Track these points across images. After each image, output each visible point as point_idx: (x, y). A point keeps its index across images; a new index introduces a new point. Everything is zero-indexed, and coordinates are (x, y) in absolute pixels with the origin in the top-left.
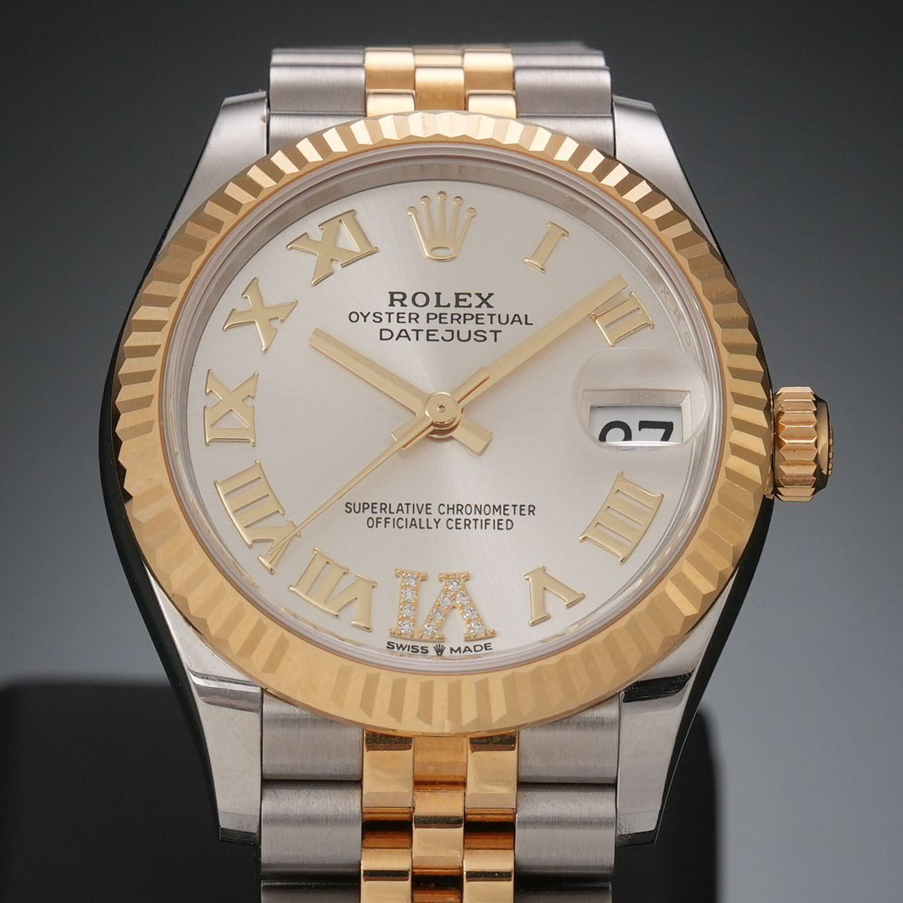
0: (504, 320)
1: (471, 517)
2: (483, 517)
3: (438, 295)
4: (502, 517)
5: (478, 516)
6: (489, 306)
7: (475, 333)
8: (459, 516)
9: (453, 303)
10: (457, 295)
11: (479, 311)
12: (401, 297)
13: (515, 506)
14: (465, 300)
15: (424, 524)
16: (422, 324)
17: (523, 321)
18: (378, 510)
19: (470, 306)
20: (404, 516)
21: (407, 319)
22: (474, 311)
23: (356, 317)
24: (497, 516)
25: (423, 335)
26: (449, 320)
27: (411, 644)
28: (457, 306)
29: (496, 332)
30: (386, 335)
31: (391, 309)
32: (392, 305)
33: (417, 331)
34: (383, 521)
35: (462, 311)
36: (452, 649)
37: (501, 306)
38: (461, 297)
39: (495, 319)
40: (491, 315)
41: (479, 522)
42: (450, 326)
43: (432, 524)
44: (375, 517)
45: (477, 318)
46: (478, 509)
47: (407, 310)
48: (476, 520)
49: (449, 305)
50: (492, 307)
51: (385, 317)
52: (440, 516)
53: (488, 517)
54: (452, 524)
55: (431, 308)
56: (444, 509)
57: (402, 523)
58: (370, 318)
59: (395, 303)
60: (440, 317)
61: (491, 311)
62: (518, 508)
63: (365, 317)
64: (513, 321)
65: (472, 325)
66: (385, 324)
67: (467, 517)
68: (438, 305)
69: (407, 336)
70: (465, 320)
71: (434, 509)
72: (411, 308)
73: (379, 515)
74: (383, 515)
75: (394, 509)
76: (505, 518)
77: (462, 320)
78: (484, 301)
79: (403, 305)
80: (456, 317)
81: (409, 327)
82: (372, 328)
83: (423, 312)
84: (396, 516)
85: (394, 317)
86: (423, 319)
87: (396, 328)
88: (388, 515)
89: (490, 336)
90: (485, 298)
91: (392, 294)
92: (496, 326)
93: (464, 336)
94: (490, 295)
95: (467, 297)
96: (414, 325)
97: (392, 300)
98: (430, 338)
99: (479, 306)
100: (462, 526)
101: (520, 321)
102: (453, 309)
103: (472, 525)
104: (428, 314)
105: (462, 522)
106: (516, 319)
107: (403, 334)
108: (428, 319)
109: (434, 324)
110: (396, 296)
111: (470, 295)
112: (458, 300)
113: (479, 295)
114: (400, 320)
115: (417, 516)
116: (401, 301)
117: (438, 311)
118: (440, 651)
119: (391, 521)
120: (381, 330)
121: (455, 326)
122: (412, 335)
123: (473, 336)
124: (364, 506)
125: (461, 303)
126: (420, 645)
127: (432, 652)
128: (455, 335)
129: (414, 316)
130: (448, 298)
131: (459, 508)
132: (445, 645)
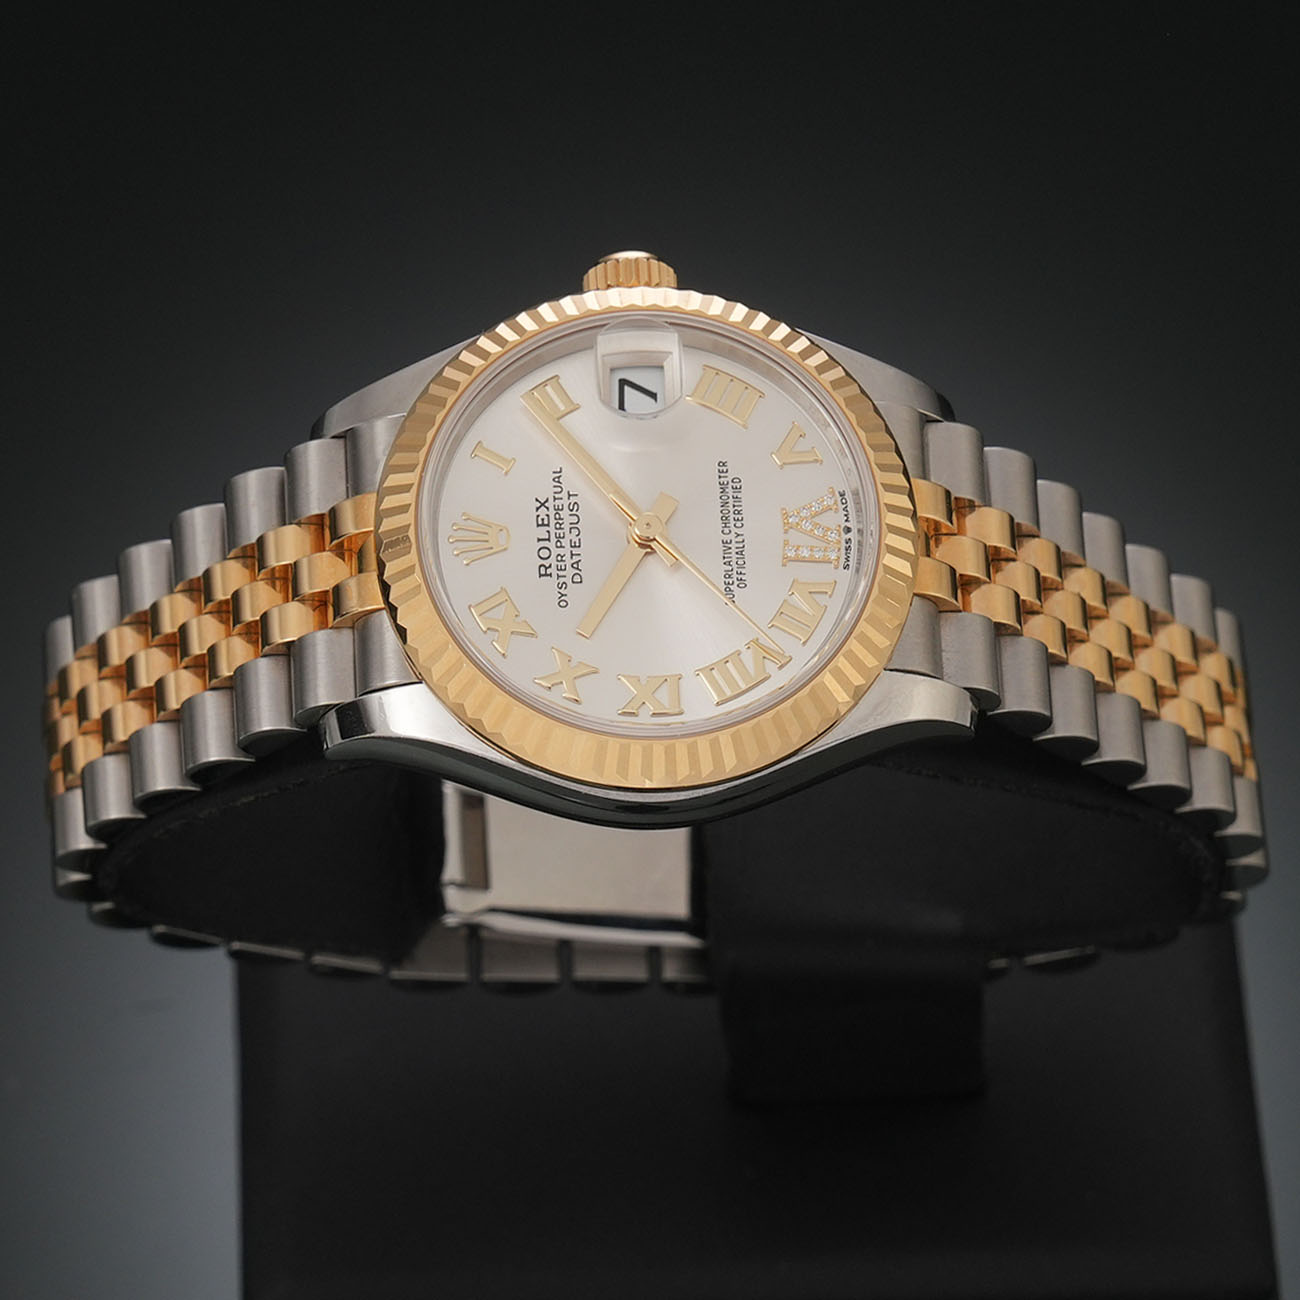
0: (560, 490)
1: (732, 509)
2: (731, 500)
3: (539, 540)
4: (730, 486)
5: (731, 505)
6: (547, 501)
7: (572, 510)
8: (731, 518)
9: (547, 528)
10: (538, 525)
11: (551, 509)
12: (542, 569)
13: (720, 477)
14: (543, 520)
15: (741, 545)
16: (566, 551)
17: (558, 475)
18: (730, 580)
19: (548, 515)
20: (735, 560)
21: (563, 563)
22: (552, 512)
23: (562, 602)
24: (729, 490)
25: (575, 551)
26: (561, 531)
27: (843, 551)
28: (548, 525)
29: (570, 495)
30: (578, 579)
31: (555, 576)
32: (550, 575)
33: (572, 555)
34: (740, 576)
35: (553, 522)
36: (846, 521)
37: (546, 491)
38: (540, 523)
39: (557, 496)
40: (555, 499)
41: (736, 504)
42: (567, 530)
43: (740, 539)
44: (736, 583)
45: (558, 510)
46: (724, 504)
47: (554, 564)
48: (734, 506)
49: (548, 532)
50: (548, 498)
51: (562, 580)
52: (733, 533)
53: (731, 497)
54: (739, 524)
55: (551, 545)
56: (726, 530)
57: (741, 562)
58: (563, 591)
59: (548, 573)
60: (559, 538)
61: (551, 500)
62: (722, 475)
63: (563, 595)
64: (559, 482)
65: (565, 514)
66: (568, 580)
67: (732, 512)
68: (549, 540)
69: (577, 562)
70: (560, 519)
71: (727, 538)
72: (552, 560)
73: (735, 579)
74: (735, 576)
75: (729, 568)
76: (731, 484)
77: (561, 522)
78: (543, 505)
79: (550, 567)
80: (558, 526)
81: (568, 561)
82: (572, 590)
83: (555, 551)
84: (735, 566)
85: (561, 573)
86: (561, 551)
87: (570, 572)
88: (734, 572)
89: (573, 499)
90: (540, 505)
91: (541, 575)
92: (564, 495)
93: (575, 520)
94: (537, 500)
95: (540, 519)
96: (567, 557)
97: (546, 575)
98: (577, 545)
99: (547, 508)
100: (740, 516)
101: (559, 477)
102: (552, 528)
103: (739, 508)
104: (557, 547)
105: (736, 516)
106: (557, 480)
107: (576, 565)
108: (561, 547)
109: (565, 542)
110: (543, 572)
111: (538, 516)
112: (543, 525)
113: (538, 509)
114: (563, 568)
115: (734, 550)
116: (546, 568)
117: (553, 539)
118: (848, 530)
119: (739, 570)
120: (573, 582)
121: (566, 527)
122: (575, 559)
123: (574, 512)
124: (728, 590)
125: (546, 522)
126: (844, 545)
127: (849, 536)
128: (574, 526)
129: (559, 558)
130: (542, 533)
131: (725, 519)
132: (843, 526)
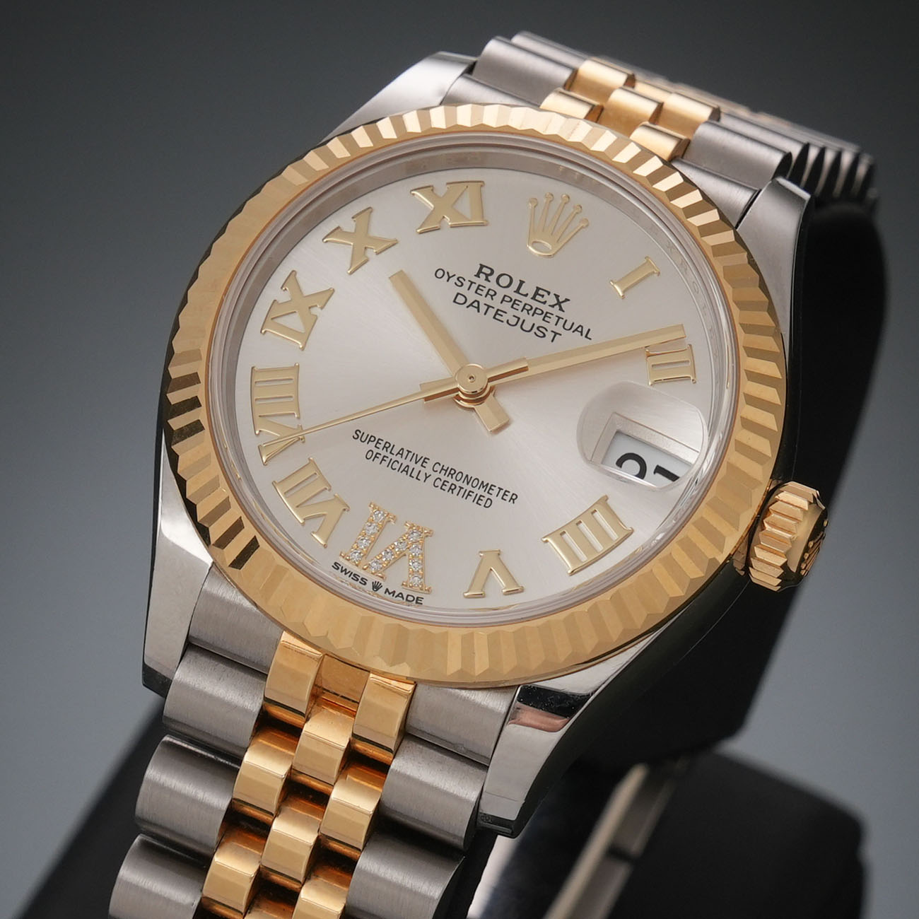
0: (568, 326)
1: (459, 484)
2: (469, 488)
3: (522, 282)
4: (485, 494)
5: (464, 485)
6: (561, 309)
7: (538, 328)
8: (449, 479)
9: (531, 295)
10: (538, 289)
11: (550, 310)
12: (488, 271)
13: (500, 489)
14: (543, 296)
15: (415, 474)
16: (496, 303)
17: (584, 333)
18: (381, 446)
19: (545, 303)
20: (401, 460)
21: (484, 293)
22: (546, 308)
23: (441, 274)
24: (481, 492)
25: (492, 312)
26: (520, 308)
27: (355, 571)
28: (534, 298)
29: (556, 334)
31: (475, 279)
32: (478, 275)
33: (489, 307)
34: (381, 457)
35: (535, 304)
36: (387, 590)
37: (572, 313)
38: (540, 292)
39: (561, 322)
40: (559, 318)
41: (463, 491)
42: (518, 314)
43: (422, 477)
44: (376, 451)
45: (546, 315)
46: (468, 480)
47: (488, 285)
48: (461, 488)
49: (526, 295)
50: (563, 311)
51: (467, 284)
52: (432, 473)
53: (472, 489)
54: (439, 483)
55: (510, 291)
56: (438, 468)
57: (396, 466)
58: (454, 280)
59: (481, 275)
60: (514, 303)
61: (560, 314)
62: (502, 492)
63: (449, 278)
64: (576, 330)
65: (538, 320)
66: (463, 290)
67: (455, 482)
68: (517, 291)
69: (478, 308)
70: (535, 313)
71: (429, 465)
72: (492, 285)
73: (379, 451)
74: (384, 453)
75: (395, 451)
76: (488, 496)
77: (531, 312)
78: (559, 303)
79: (487, 279)
80: (529, 308)
81: (483, 300)
82: (451, 289)
83: (501, 292)
84: (394, 458)
85: (474, 287)
86: (498, 298)
88: (388, 454)
89: (550, 335)
90: (561, 300)
91: (482, 266)
92: (559, 329)
93: (527, 327)
94: (567, 300)
95: (545, 294)
96: (488, 301)
97: (480, 271)
98: (497, 317)
99: (553, 306)
100: (447, 488)
101: (581, 332)
102: (528, 300)
103: (456, 491)
104: (505, 296)
105: (449, 485)
106: (579, 329)
107: (476, 305)
108: (503, 300)
109: (506, 306)
110: (485, 270)
111: (549, 293)
112: (536, 293)
113: (557, 296)
114: (479, 291)
115: (412, 465)
116: (487, 275)
117: (515, 296)
118: (376, 587)
119: (388, 460)
120: (458, 294)
121: (523, 316)
122: (483, 308)
123: (535, 329)
124: (371, 439)
125: (538, 297)
126: (362, 574)
127: (369, 586)
128: (519, 322)
129: (492, 293)
130: (529, 289)
131: (451, 472)
132: (383, 584)
